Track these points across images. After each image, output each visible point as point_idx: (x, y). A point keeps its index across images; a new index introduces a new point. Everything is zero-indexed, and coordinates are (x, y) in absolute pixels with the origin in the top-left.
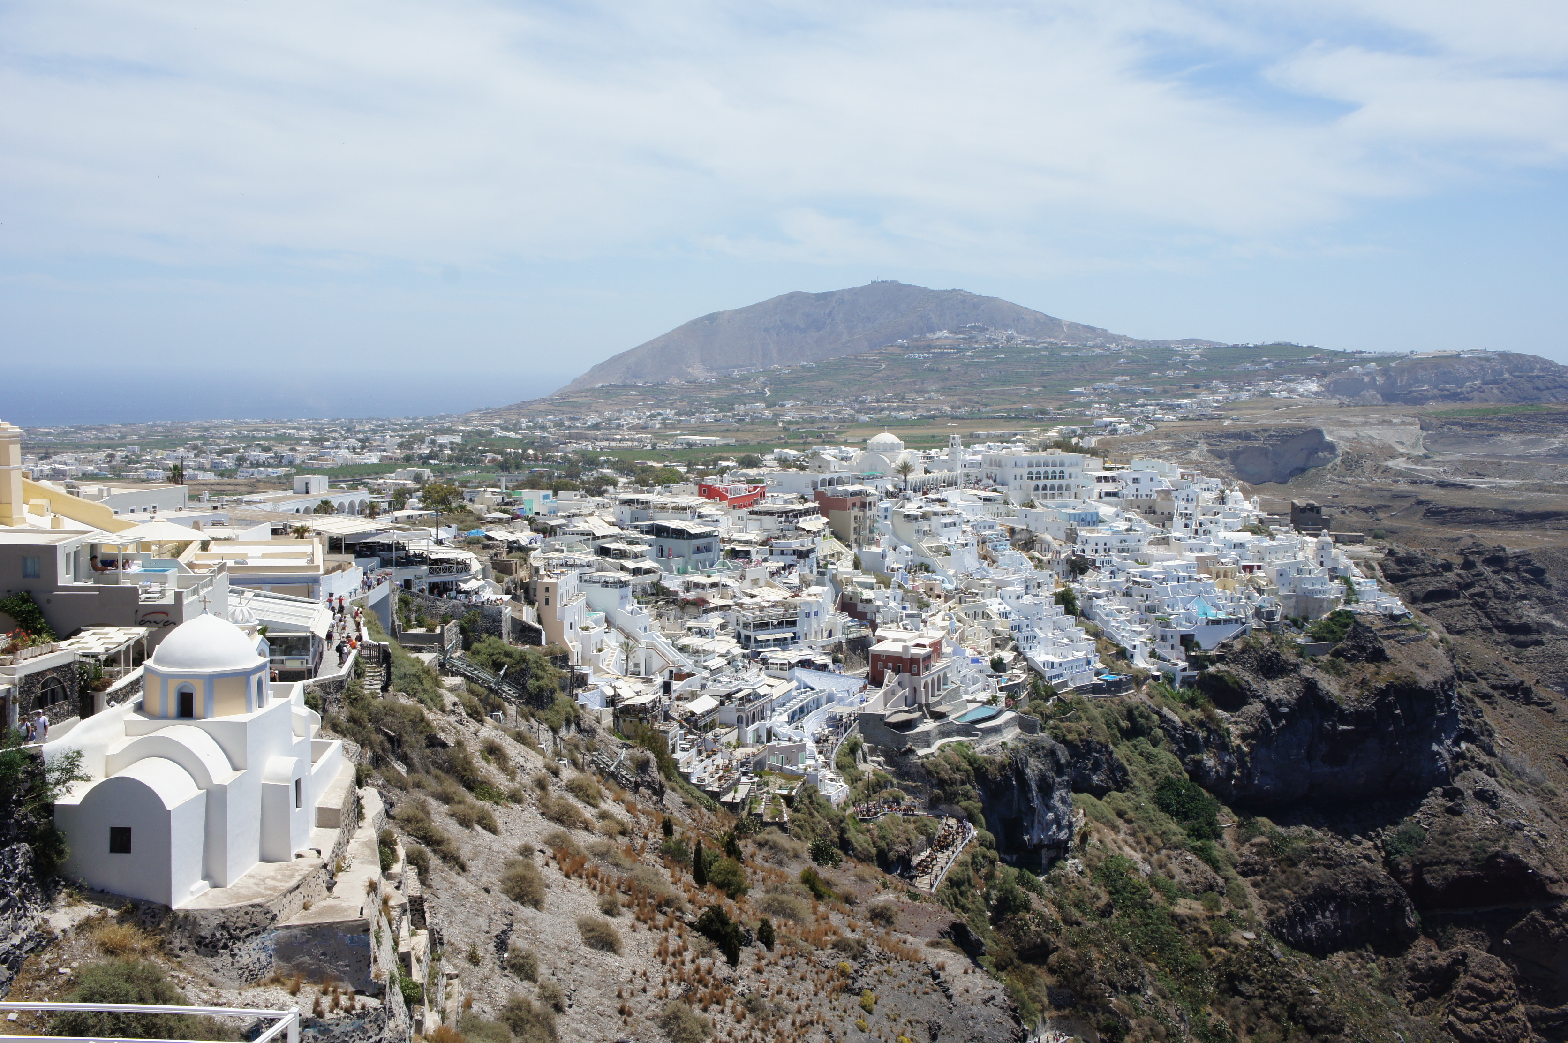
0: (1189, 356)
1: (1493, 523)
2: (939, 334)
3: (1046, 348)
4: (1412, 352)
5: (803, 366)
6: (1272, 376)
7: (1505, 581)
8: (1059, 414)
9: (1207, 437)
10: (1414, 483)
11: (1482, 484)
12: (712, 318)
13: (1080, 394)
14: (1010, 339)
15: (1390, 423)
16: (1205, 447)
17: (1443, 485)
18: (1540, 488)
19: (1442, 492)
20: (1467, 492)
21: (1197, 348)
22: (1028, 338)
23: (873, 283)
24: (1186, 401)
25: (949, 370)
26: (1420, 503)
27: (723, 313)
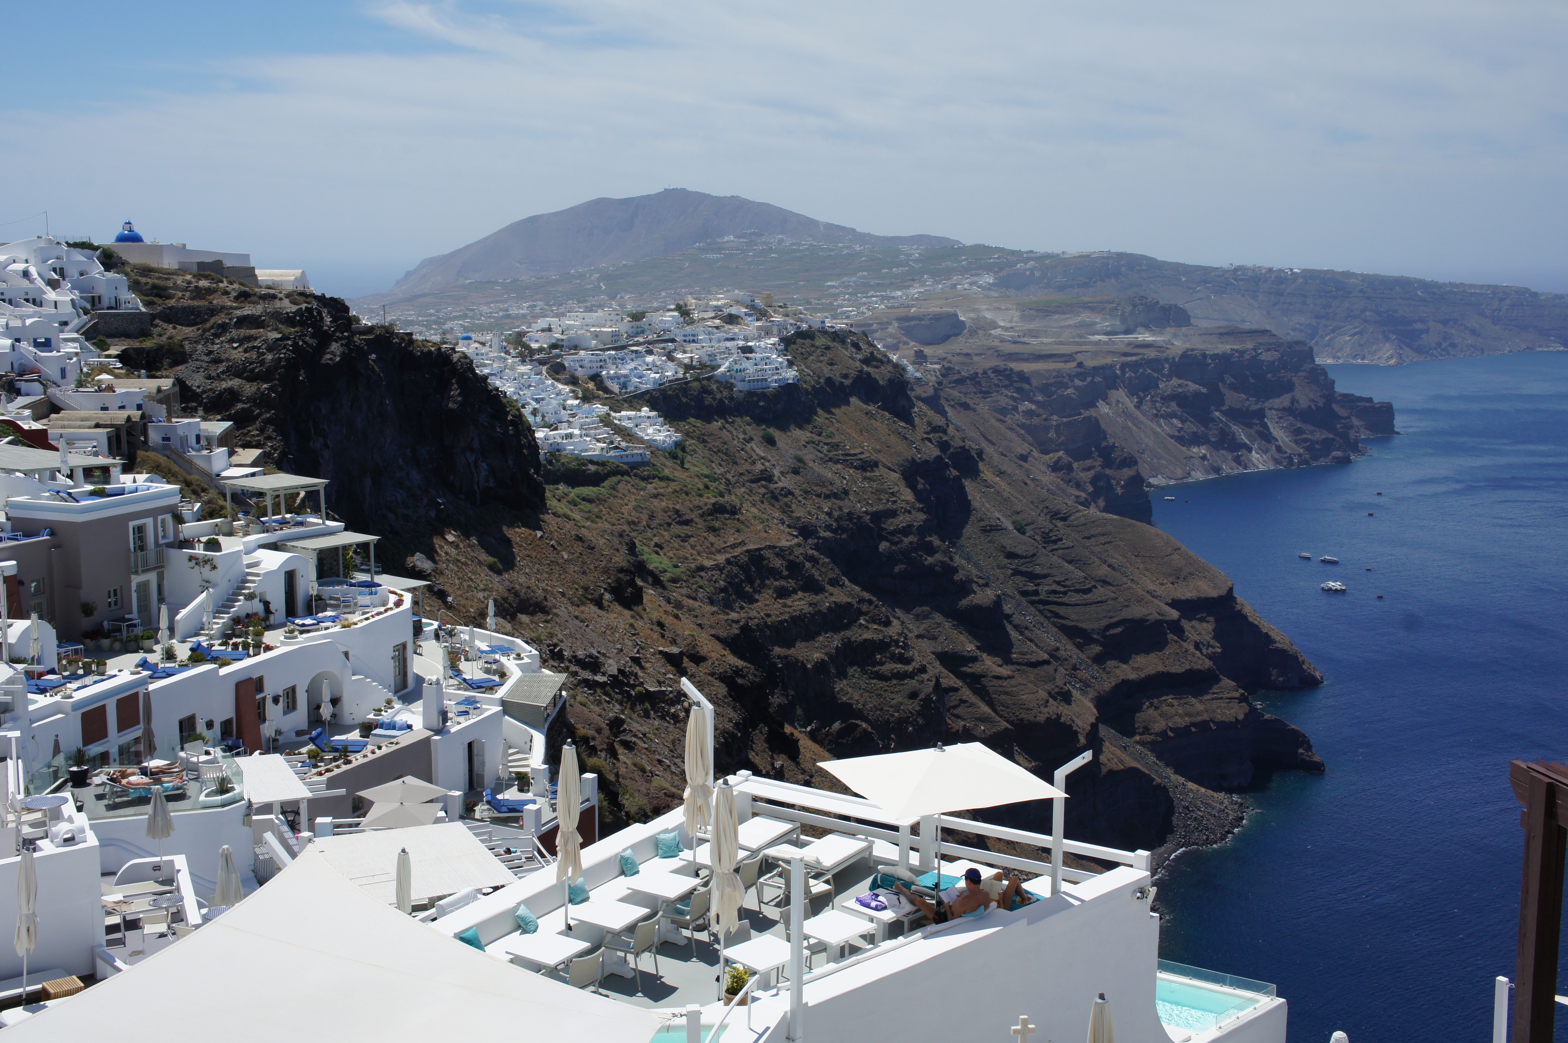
0: (911, 255)
1: (1027, 360)
2: (726, 239)
3: (808, 249)
4: (1063, 252)
5: (624, 265)
6: (964, 271)
7: (999, 379)
8: (818, 304)
9: (898, 319)
10: (1002, 342)
11: (1034, 341)
12: (533, 220)
13: (833, 287)
14: (781, 241)
15: (999, 309)
16: (896, 325)
17: (1015, 342)
18: (1062, 343)
19: (1013, 346)
20: (1028, 346)
21: (918, 249)
22: (794, 241)
23: (666, 190)
24: (899, 293)
25: (737, 267)
26: (996, 351)
27: (542, 216)
